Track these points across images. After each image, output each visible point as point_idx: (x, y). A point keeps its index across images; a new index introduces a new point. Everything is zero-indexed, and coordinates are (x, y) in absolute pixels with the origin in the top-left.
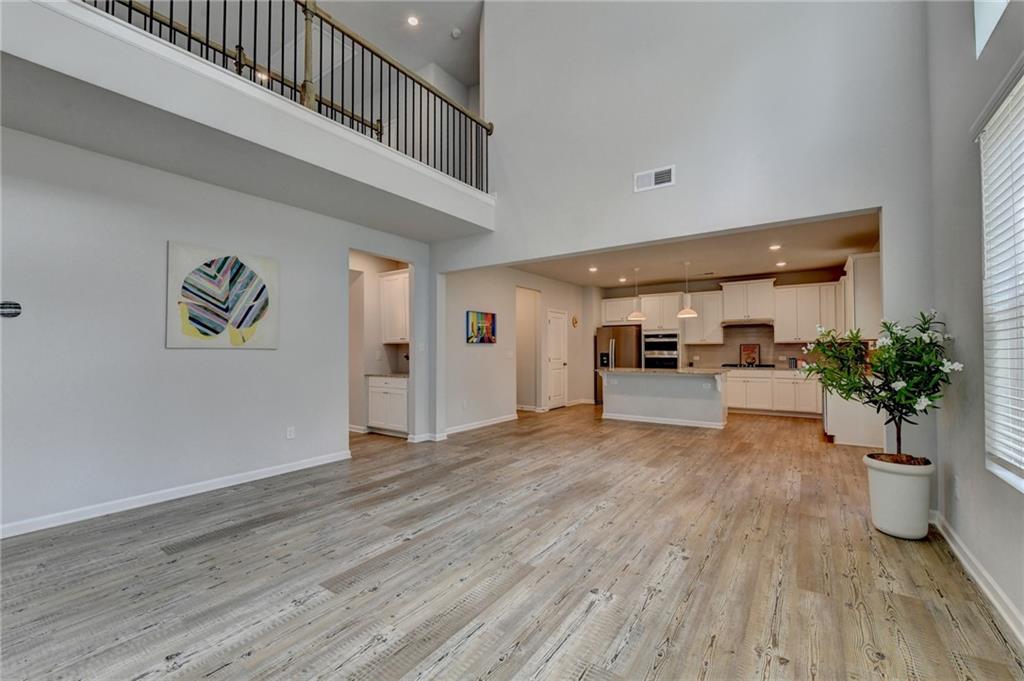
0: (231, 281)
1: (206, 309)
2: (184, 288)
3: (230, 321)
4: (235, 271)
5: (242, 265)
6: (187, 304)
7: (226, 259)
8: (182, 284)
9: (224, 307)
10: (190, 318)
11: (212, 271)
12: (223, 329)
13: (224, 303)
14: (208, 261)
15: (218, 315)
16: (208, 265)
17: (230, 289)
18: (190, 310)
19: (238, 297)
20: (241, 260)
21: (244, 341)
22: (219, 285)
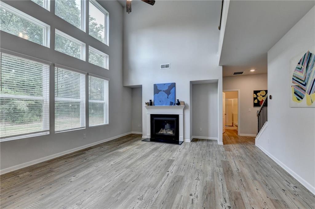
0: (307, 67)
1: (299, 86)
2: (293, 79)
3: (306, 91)
4: (308, 60)
5: (311, 54)
6: (294, 86)
7: (305, 55)
8: (292, 77)
9: (304, 83)
10: (295, 93)
11: (300, 66)
12: (304, 96)
13: (304, 81)
14: (299, 62)
15: (302, 89)
16: (299, 63)
17: (306, 72)
18: (294, 89)
19: (309, 75)
20: (310, 52)
21: (312, 102)
22: (302, 72)
